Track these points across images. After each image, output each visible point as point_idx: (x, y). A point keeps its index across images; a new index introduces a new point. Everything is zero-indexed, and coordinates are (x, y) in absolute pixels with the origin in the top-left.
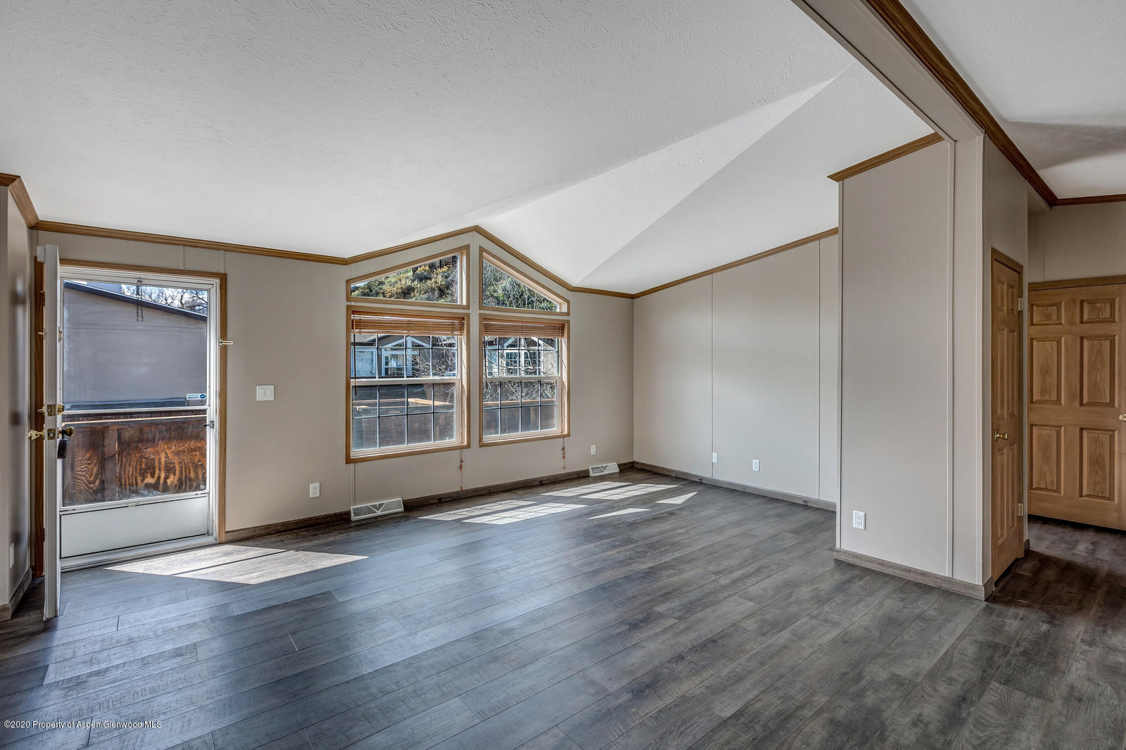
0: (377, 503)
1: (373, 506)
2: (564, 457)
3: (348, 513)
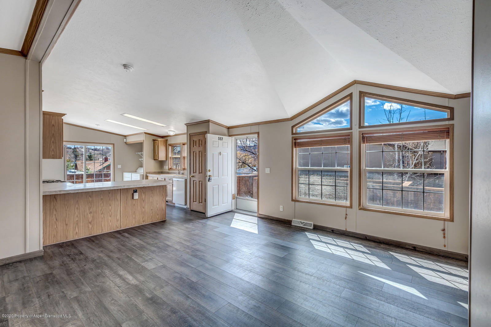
0: (302, 221)
1: (300, 222)
2: (444, 237)
3: (291, 221)
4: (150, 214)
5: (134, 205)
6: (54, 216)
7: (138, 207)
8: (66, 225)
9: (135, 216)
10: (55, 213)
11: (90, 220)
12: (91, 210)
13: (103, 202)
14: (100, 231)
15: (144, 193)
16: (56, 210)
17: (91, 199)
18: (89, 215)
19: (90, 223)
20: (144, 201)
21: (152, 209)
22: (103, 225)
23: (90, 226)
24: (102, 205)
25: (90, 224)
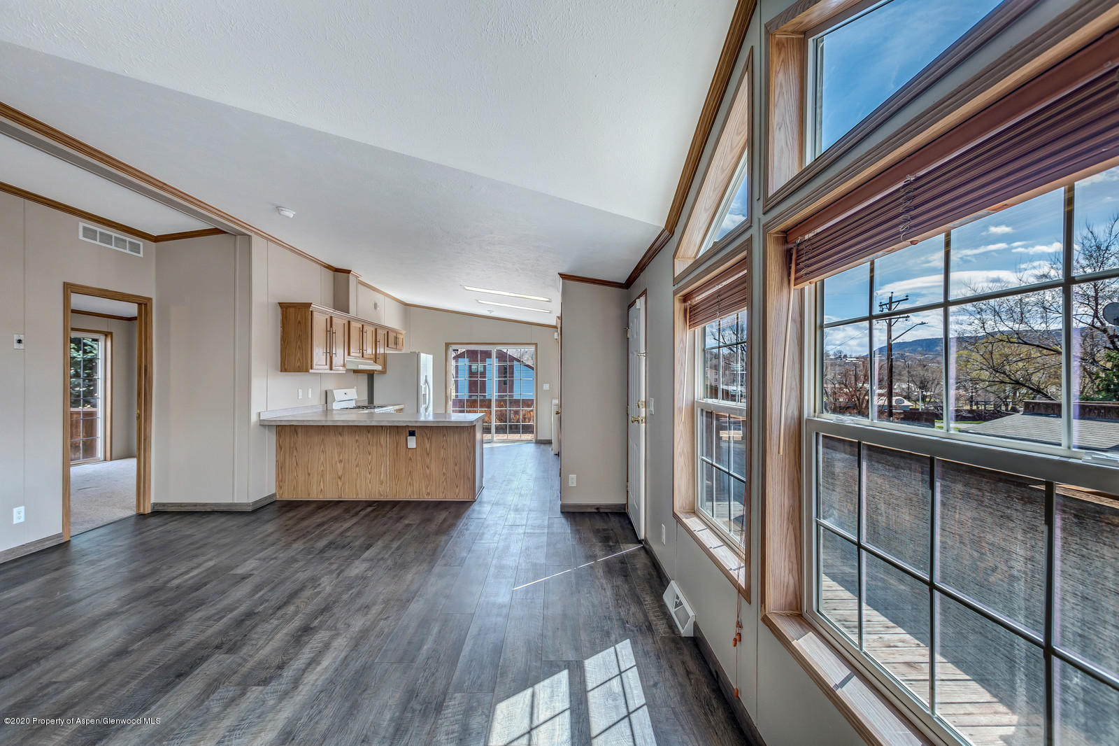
0: (682, 598)
4: (441, 482)
5: (411, 459)
6: (294, 459)
7: (417, 465)
8: (309, 474)
9: (412, 479)
10: (295, 453)
11: (340, 474)
12: (341, 458)
13: (359, 447)
14: (355, 497)
15: (428, 439)
16: (296, 449)
17: (341, 439)
18: (339, 464)
19: (340, 478)
20: (428, 454)
21: (444, 474)
22: (358, 486)
23: (340, 484)
24: (357, 451)
25: (339, 480)
